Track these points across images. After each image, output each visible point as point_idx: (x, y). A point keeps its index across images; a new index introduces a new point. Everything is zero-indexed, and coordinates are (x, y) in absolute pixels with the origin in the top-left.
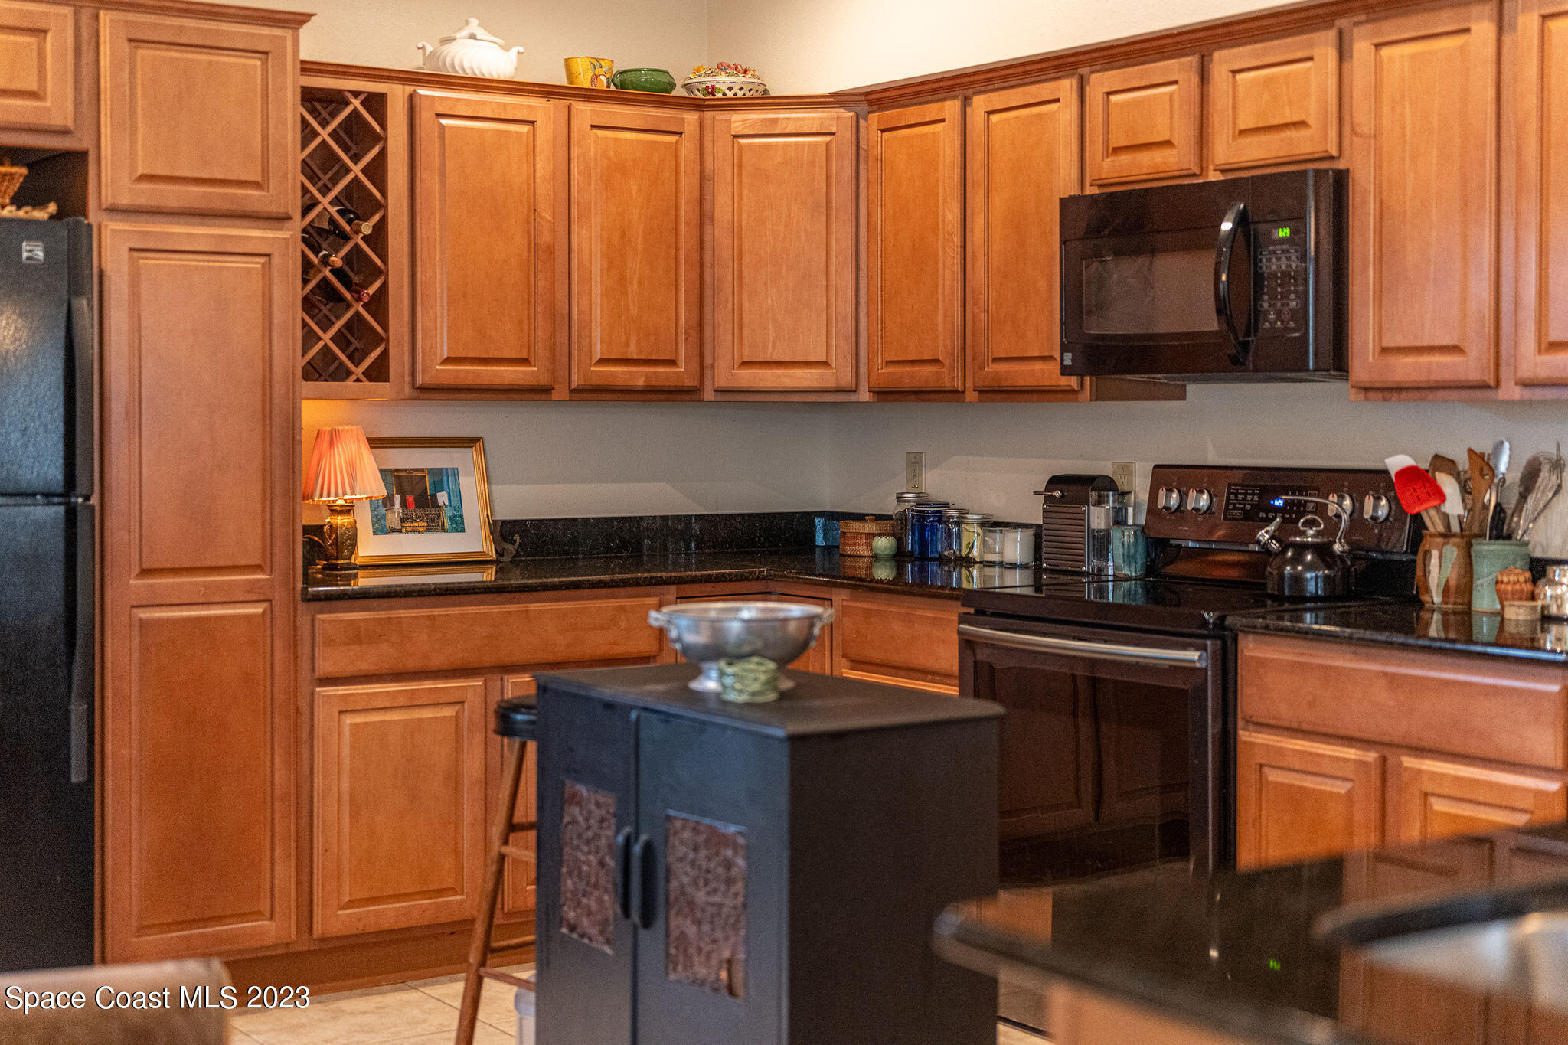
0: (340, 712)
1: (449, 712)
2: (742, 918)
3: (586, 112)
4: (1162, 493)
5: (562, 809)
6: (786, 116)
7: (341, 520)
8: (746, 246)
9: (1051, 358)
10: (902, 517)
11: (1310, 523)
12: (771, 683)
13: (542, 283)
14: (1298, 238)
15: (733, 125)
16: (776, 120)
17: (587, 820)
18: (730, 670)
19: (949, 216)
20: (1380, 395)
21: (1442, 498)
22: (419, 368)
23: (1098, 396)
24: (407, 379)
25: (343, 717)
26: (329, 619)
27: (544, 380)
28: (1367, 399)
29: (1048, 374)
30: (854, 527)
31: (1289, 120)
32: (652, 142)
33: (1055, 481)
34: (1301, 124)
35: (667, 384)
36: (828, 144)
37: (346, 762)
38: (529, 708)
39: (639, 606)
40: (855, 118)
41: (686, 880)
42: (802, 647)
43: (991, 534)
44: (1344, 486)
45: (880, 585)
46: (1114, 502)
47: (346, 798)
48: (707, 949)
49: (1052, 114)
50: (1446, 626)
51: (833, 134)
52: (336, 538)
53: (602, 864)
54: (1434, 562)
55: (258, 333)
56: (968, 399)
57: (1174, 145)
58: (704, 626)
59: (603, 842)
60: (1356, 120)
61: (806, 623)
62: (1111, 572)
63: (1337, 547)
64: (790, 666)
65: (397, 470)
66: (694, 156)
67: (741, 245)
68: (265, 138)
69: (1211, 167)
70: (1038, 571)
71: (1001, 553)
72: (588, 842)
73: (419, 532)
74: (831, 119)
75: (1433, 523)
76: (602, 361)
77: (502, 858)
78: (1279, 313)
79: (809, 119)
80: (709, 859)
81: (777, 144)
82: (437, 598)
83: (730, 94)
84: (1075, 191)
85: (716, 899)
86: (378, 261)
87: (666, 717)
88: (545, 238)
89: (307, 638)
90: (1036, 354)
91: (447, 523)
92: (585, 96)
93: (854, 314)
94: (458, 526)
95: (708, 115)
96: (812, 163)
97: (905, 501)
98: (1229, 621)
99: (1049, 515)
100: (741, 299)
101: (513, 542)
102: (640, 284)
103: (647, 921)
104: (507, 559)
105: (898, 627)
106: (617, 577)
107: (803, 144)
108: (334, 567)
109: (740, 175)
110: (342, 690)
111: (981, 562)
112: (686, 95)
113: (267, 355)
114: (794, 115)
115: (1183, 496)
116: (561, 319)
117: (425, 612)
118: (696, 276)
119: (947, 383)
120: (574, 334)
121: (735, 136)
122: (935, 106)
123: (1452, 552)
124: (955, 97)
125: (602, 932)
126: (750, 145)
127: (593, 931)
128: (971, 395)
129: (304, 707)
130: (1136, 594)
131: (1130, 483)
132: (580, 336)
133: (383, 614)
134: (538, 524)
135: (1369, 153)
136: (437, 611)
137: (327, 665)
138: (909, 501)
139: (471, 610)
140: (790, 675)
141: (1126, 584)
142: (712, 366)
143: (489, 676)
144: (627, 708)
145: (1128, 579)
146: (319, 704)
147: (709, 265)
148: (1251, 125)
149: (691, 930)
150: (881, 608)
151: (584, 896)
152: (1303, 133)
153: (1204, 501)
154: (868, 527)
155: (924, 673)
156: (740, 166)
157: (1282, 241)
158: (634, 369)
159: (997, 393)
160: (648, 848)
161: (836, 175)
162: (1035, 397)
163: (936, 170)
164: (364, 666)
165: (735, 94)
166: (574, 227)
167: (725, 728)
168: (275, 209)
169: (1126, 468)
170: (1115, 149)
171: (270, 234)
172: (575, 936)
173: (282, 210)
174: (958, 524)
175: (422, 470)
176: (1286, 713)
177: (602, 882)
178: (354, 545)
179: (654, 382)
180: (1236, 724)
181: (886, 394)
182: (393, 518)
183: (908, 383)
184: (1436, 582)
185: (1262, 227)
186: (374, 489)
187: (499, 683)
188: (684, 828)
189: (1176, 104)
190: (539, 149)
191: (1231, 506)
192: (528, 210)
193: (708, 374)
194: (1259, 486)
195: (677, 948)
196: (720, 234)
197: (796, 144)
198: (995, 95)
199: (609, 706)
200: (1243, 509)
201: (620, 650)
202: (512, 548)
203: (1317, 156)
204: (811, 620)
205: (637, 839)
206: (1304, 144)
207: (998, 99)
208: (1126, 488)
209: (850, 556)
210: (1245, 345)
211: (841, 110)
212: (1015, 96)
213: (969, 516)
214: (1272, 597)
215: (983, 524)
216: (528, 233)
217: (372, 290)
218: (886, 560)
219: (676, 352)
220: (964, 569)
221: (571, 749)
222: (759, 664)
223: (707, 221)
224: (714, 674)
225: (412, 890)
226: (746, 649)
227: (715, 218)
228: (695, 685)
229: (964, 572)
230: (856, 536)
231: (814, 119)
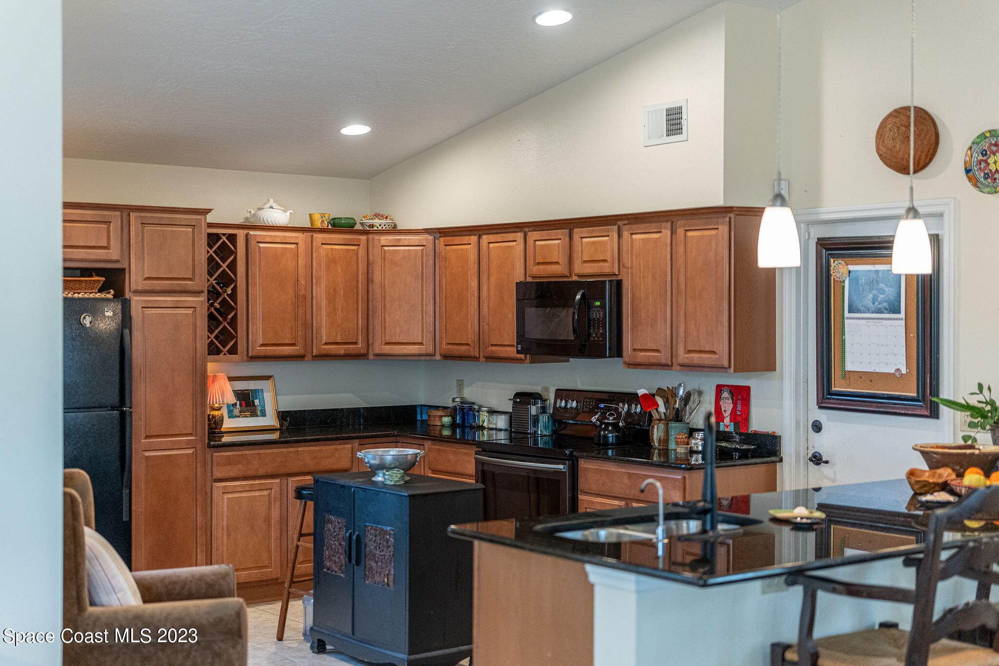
0: (223, 493)
1: (265, 493)
2: (393, 559)
3: (319, 237)
4: (559, 401)
5: (324, 525)
6: (404, 238)
7: (216, 413)
8: (387, 293)
9: (513, 345)
10: (455, 408)
11: (611, 415)
12: (402, 478)
13: (301, 311)
14: (603, 306)
15: (381, 242)
16: (400, 239)
17: (334, 529)
18: (387, 473)
19: (473, 284)
20: (633, 366)
21: (658, 405)
22: (250, 349)
23: (532, 362)
24: (245, 353)
25: (224, 495)
26: (219, 455)
27: (302, 352)
28: (629, 368)
29: (512, 352)
30: (434, 412)
31: (601, 259)
32: (347, 250)
33: (517, 395)
34: (605, 261)
35: (354, 352)
36: (422, 250)
37: (225, 513)
38: (309, 489)
39: (344, 448)
40: (433, 240)
41: (372, 548)
42: (413, 465)
43: (492, 416)
44: (625, 400)
45: (444, 439)
46: (541, 404)
47: (225, 528)
48: (380, 571)
49: (513, 247)
50: (659, 455)
51: (425, 246)
52: (215, 420)
53: (340, 544)
54: (655, 430)
55: (191, 340)
56: (481, 361)
57: (560, 264)
58: (377, 457)
59: (340, 536)
60: (624, 261)
61: (415, 456)
62: (539, 433)
63: (621, 424)
64: (409, 472)
65: (237, 390)
66: (365, 254)
67: (385, 292)
68: (193, 260)
69: (573, 274)
70: (511, 432)
71: (496, 424)
72: (334, 537)
73: (247, 417)
74: (424, 239)
75: (655, 416)
76: (326, 344)
77: (298, 546)
78: (596, 334)
79: (414, 239)
80: (380, 540)
81: (400, 250)
82: (261, 446)
83: (380, 228)
84: (522, 279)
85: (383, 553)
86: (233, 304)
87: (365, 490)
88: (303, 292)
89: (210, 463)
90: (508, 344)
91: (259, 413)
92: (318, 231)
93: (433, 322)
94: (264, 414)
95: (371, 236)
96: (416, 258)
97: (456, 402)
98: (575, 453)
99: (514, 409)
100: (385, 315)
101: (287, 421)
102: (342, 310)
103: (358, 563)
104: (284, 428)
105: (451, 456)
106: (334, 436)
107: (411, 250)
108: (215, 433)
109: (384, 262)
110: (224, 484)
111: (487, 428)
112: (362, 229)
113: (194, 349)
114: (407, 238)
115: (566, 402)
116: (309, 327)
117: (256, 452)
118: (365, 306)
119: (472, 354)
120: (314, 332)
121: (382, 246)
122: (467, 238)
123: (662, 426)
124: (475, 235)
125: (340, 570)
126: (389, 251)
127: (336, 569)
128: (482, 359)
129: (209, 491)
130: (549, 442)
131: (548, 395)
132: (316, 333)
133: (240, 453)
134: (296, 412)
135: (628, 275)
136: (261, 451)
137: (218, 474)
138: (457, 402)
139: (275, 451)
140: (408, 475)
141: (545, 438)
142: (373, 344)
143: (282, 478)
144: (350, 487)
145: (546, 436)
146: (214, 490)
147: (371, 301)
148: (587, 259)
149: (374, 565)
150: (445, 448)
151: (333, 557)
152: (606, 264)
153: (574, 404)
154: (440, 413)
155: (462, 475)
156: (384, 259)
157: (598, 306)
158: (339, 346)
159: (492, 358)
160: (358, 537)
161: (426, 263)
162: (508, 361)
163: (467, 264)
164: (232, 474)
165: (382, 228)
166: (314, 287)
167: (386, 493)
168: (197, 289)
169: (547, 389)
170: (537, 263)
171: (196, 299)
172: (329, 572)
173: (200, 289)
174: (478, 411)
175: (248, 390)
176: (594, 488)
177: (340, 551)
178: (222, 423)
179: (347, 352)
180: (578, 492)
181: (446, 357)
182: (236, 412)
183: (456, 353)
184: (656, 438)
185: (591, 301)
186: (231, 400)
187: (286, 481)
188: (371, 529)
189: (560, 248)
190: (299, 255)
191: (585, 407)
192: (295, 280)
193: (371, 348)
194: (595, 398)
195: (369, 572)
196: (376, 288)
197: (409, 250)
198: (491, 236)
199: (343, 487)
200: (589, 408)
201: (336, 467)
202: (286, 423)
203: (611, 273)
204: (416, 455)
205: (354, 534)
206: (606, 268)
207: (492, 238)
208: (546, 398)
209: (432, 425)
210: (584, 346)
211: (428, 235)
212: (499, 237)
213: (483, 409)
214: (596, 444)
215: (488, 412)
216: (295, 290)
217: (230, 316)
218: (448, 427)
219: (357, 338)
220: (481, 431)
221: (328, 503)
222: (398, 471)
223: (370, 282)
224: (381, 475)
225: (251, 566)
226: (393, 466)
227: (374, 281)
228: (373, 479)
229: (481, 432)
230: (435, 416)
231: (416, 239)
